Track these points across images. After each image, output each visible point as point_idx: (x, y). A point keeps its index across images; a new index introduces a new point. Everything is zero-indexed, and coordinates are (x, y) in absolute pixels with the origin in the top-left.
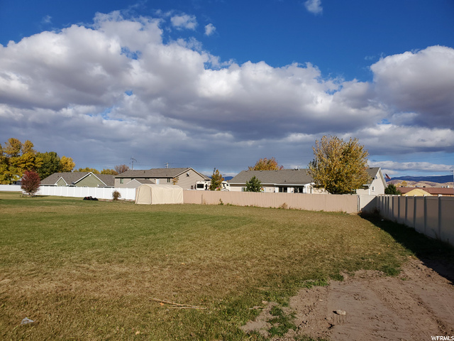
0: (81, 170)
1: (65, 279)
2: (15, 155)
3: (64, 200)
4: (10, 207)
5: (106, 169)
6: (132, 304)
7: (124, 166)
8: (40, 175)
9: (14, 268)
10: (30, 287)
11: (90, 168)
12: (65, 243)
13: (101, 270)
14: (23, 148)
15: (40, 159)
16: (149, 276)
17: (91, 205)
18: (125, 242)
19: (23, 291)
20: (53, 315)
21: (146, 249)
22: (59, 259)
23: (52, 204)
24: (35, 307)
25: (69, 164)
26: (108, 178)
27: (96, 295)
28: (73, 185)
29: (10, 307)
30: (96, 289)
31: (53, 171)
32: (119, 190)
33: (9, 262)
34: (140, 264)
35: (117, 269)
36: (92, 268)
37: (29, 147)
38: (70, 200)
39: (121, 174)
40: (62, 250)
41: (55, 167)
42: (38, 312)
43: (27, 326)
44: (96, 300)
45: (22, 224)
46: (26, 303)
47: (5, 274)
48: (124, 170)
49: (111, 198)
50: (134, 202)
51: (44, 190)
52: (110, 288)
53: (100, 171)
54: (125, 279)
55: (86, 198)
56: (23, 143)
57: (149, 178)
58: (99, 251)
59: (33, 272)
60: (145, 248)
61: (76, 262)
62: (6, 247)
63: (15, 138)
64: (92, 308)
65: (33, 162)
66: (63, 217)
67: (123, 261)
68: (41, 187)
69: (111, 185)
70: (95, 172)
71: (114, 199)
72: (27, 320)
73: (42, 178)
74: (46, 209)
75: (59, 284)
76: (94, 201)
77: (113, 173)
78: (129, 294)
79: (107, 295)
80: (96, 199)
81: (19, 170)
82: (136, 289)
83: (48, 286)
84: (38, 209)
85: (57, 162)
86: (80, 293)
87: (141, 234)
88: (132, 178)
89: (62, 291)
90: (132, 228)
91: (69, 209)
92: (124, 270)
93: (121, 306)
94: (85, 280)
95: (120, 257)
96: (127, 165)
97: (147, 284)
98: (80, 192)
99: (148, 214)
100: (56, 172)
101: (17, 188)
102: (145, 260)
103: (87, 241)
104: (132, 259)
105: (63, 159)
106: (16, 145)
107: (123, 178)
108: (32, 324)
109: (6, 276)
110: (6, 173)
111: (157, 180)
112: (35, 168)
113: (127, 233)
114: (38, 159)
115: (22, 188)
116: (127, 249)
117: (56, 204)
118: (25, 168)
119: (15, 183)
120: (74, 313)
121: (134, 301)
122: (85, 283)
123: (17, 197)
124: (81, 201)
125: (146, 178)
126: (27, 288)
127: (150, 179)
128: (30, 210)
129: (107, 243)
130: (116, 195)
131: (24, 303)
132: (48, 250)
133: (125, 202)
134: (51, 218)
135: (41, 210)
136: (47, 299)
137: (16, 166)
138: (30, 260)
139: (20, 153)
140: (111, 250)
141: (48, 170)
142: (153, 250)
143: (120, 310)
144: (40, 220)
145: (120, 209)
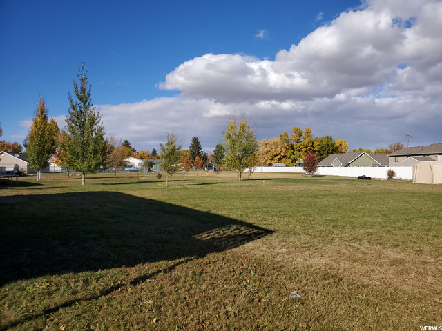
0: (354, 151)
1: (335, 257)
2: (298, 141)
3: (339, 180)
4: (295, 185)
5: (379, 149)
6: (409, 301)
7: (398, 144)
8: (319, 157)
9: (291, 239)
10: (302, 260)
11: (363, 149)
12: (338, 220)
13: (372, 252)
14: (304, 135)
15: (318, 143)
16: (433, 269)
17: (365, 183)
18: (401, 224)
19: (296, 263)
20: (320, 294)
21: (428, 235)
22: (331, 236)
23: (328, 183)
24: (304, 282)
25: (343, 146)
26: (382, 157)
27: (366, 281)
28: (348, 165)
29: (283, 277)
30: (366, 274)
31: (329, 153)
32: (393, 169)
33: (289, 233)
34: (420, 252)
35: (390, 253)
36: (362, 249)
37: (309, 133)
38: (345, 180)
39: (396, 152)
40: (334, 227)
41: (331, 150)
42: (306, 287)
43: (294, 300)
44: (365, 287)
45: (302, 199)
46: (297, 275)
47: (283, 244)
48: (399, 147)
49: (386, 177)
50: (411, 181)
51: (322, 171)
52: (382, 276)
53: (373, 150)
54: (401, 267)
55: (359, 178)
56: (304, 131)
57: (428, 155)
58: (372, 231)
59: (307, 245)
60: (426, 233)
61: (347, 241)
62: (287, 219)
63: (297, 127)
64: (360, 296)
65: (312, 146)
66: (337, 195)
67: (398, 246)
68: (319, 168)
69: (385, 163)
70: (369, 152)
71: (389, 178)
72: (294, 294)
73: (320, 160)
74: (323, 187)
75: (329, 262)
76: (367, 180)
77: (387, 152)
78: (406, 287)
79: (378, 283)
80: (369, 178)
81: (301, 153)
82: (415, 282)
83: (319, 262)
84: (316, 187)
85: (333, 145)
86: (348, 275)
87: (421, 217)
88: (408, 156)
89: (331, 269)
90: (409, 209)
91: (343, 188)
92: (399, 257)
93: (395, 301)
94: (355, 261)
95: (394, 240)
96: (402, 143)
97: (430, 279)
98: (354, 172)
99: (429, 194)
100: (332, 153)
101: (300, 169)
102: (427, 248)
103: (359, 219)
104: (409, 244)
105: (337, 141)
106: (298, 133)
107: (398, 156)
108: (299, 300)
109: (284, 246)
110: (292, 157)
111: (439, 156)
112: (314, 151)
113: (403, 214)
114: (316, 143)
115: (304, 169)
116: (403, 232)
117: (333, 183)
118: (306, 151)
119: (299, 165)
120: (340, 297)
121: (412, 298)
122: (354, 264)
123: (300, 177)
124: (355, 180)
125: (425, 155)
126: (300, 260)
127: (430, 156)
128: (309, 188)
129: (380, 224)
130: (391, 174)
131: (294, 275)
132: (321, 225)
133: (401, 181)
134: (326, 195)
135: (318, 188)
136: (315, 275)
137: (299, 151)
138: (305, 234)
139: (302, 140)
140: (384, 231)
141: (325, 152)
142: (437, 237)
143: (393, 306)
144: (316, 196)
145: (395, 188)
